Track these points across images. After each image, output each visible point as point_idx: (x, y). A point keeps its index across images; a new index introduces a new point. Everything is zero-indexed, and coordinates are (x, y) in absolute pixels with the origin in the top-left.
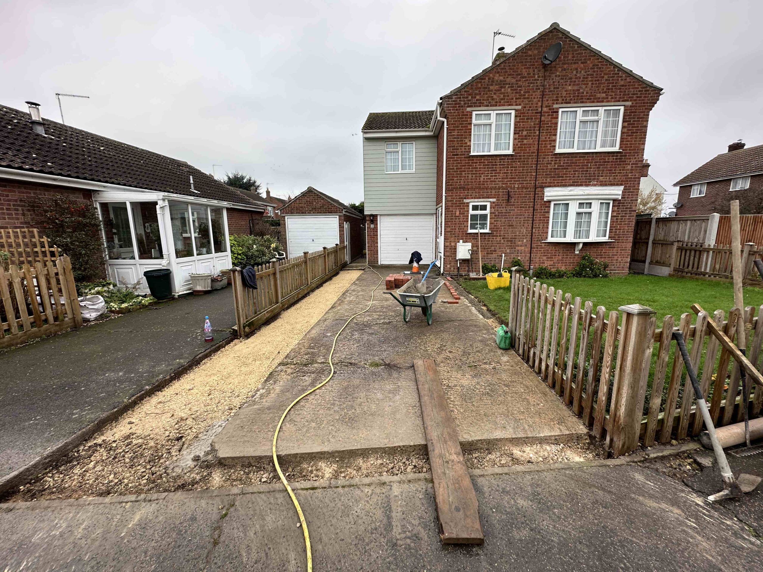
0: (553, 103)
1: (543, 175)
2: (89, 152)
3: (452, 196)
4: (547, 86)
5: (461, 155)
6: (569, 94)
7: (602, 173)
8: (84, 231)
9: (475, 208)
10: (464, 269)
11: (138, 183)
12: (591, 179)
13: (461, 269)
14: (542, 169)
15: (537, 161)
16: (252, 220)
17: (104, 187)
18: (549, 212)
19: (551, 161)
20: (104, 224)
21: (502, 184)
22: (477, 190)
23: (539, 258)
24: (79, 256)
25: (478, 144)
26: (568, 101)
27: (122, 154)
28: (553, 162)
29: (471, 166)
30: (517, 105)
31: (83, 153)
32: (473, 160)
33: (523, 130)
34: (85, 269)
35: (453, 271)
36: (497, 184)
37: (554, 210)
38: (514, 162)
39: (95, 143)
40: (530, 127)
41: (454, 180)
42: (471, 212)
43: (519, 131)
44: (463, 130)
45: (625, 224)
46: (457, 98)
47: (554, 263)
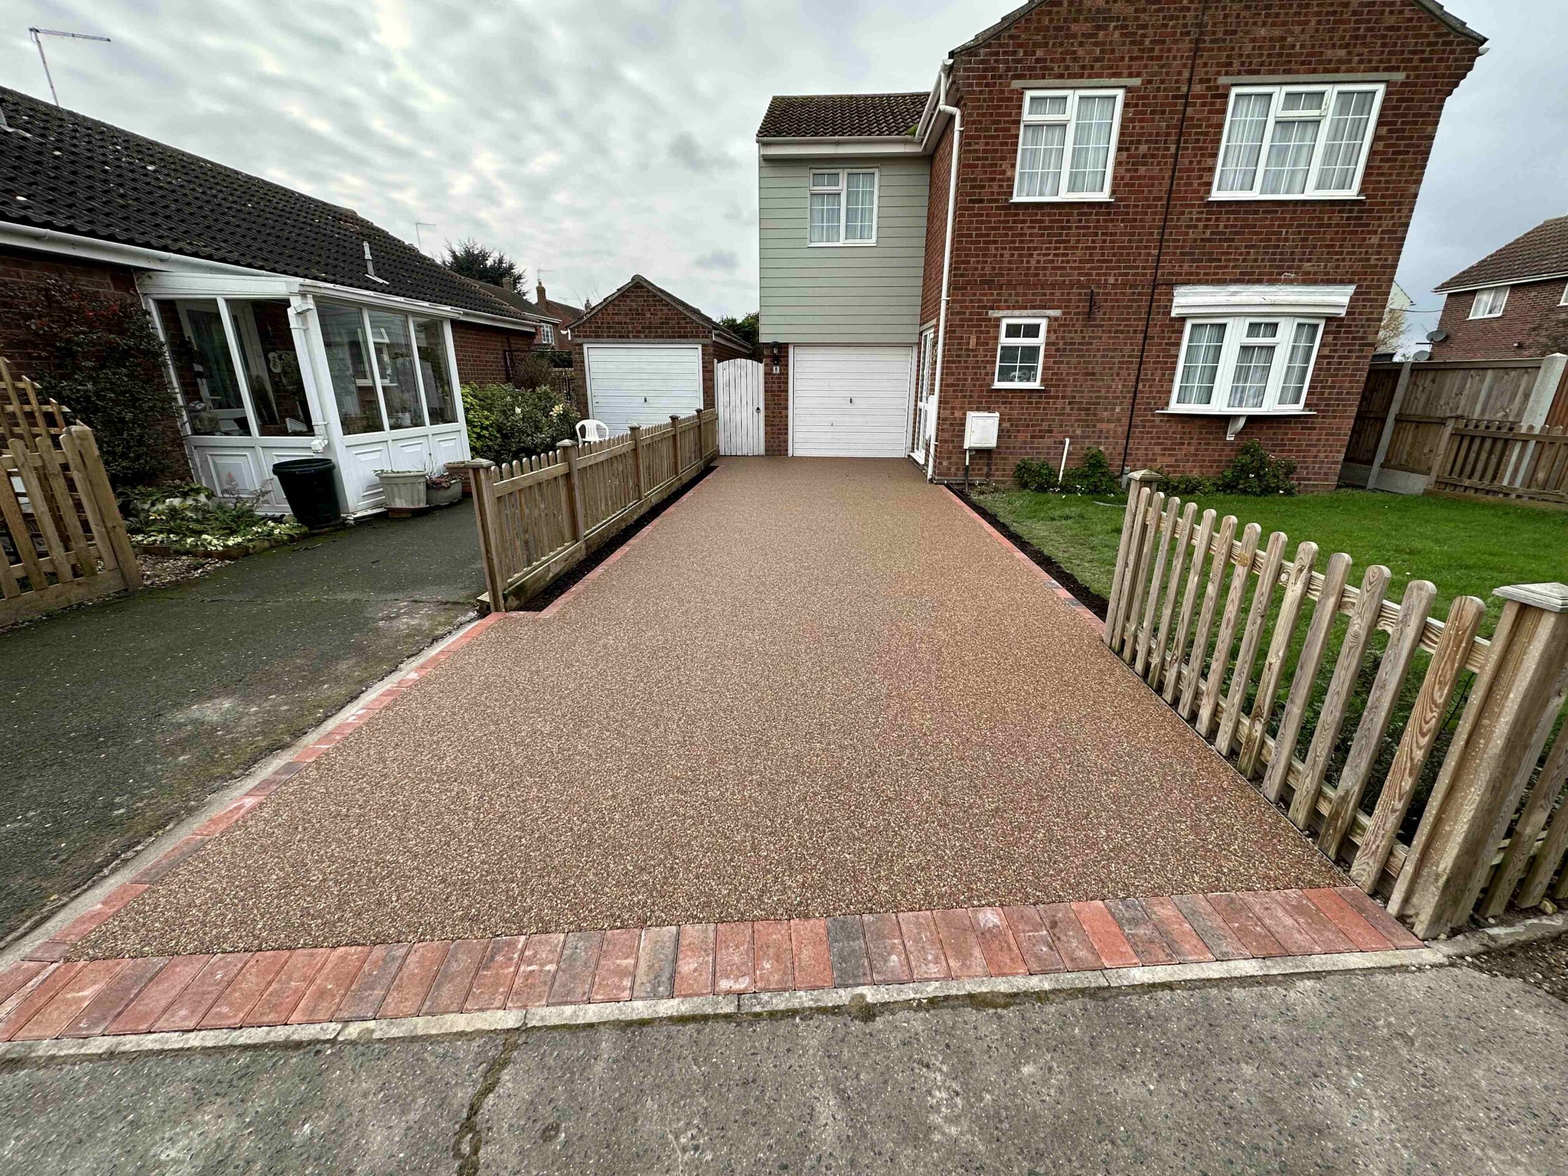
0: (1219, 73)
1: (1174, 254)
2: (119, 176)
3: (964, 301)
4: (1209, 28)
5: (990, 201)
6: (1260, 48)
7: (1311, 253)
8: (125, 367)
9: (1013, 331)
10: (979, 470)
11: (243, 255)
12: (1282, 267)
13: (973, 470)
14: (1175, 241)
15: (1165, 220)
16: (510, 351)
17: (162, 260)
18: (1178, 345)
19: (1199, 220)
20: (173, 353)
21: (1079, 274)
22: (1020, 290)
23: (1146, 449)
24: (119, 426)
25: (1032, 176)
26: (1253, 67)
27: (201, 185)
28: (1201, 224)
29: (1011, 228)
30: (1130, 75)
31: (103, 176)
32: (1017, 215)
33: (1139, 142)
34: (138, 457)
35: (956, 475)
36: (1069, 275)
37: (1191, 340)
38: (1112, 220)
39: (135, 155)
40: (1157, 134)
41: (968, 262)
42: (1004, 340)
43: (1131, 142)
44: (997, 137)
45: (1346, 375)
46: (991, 54)
47: (1176, 461)
